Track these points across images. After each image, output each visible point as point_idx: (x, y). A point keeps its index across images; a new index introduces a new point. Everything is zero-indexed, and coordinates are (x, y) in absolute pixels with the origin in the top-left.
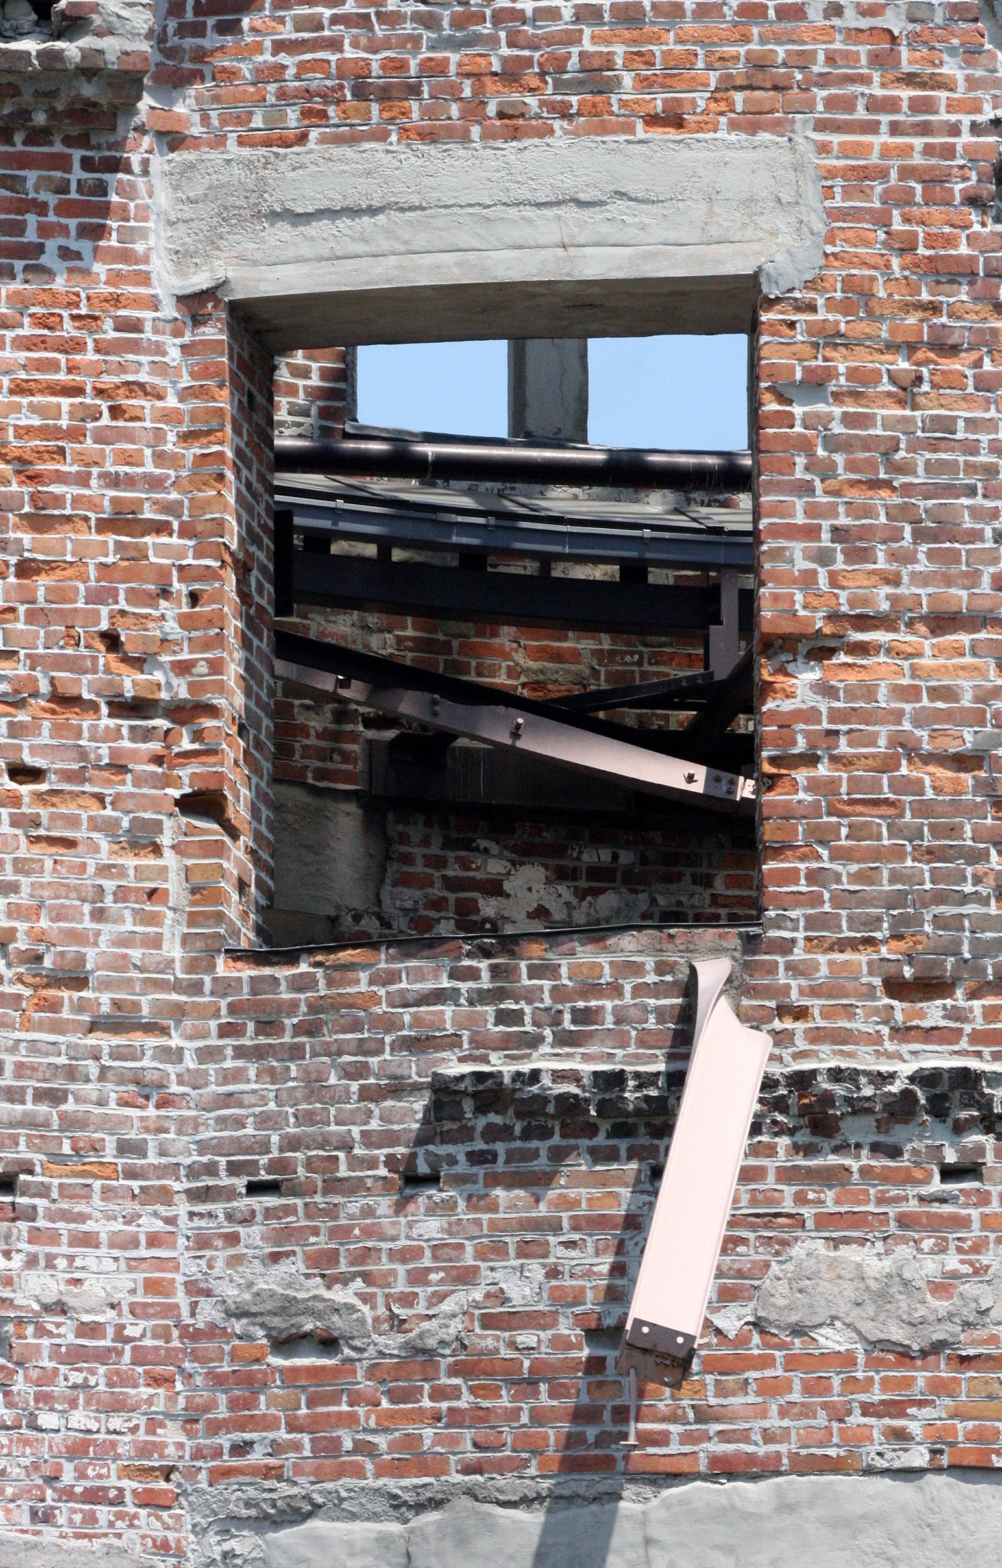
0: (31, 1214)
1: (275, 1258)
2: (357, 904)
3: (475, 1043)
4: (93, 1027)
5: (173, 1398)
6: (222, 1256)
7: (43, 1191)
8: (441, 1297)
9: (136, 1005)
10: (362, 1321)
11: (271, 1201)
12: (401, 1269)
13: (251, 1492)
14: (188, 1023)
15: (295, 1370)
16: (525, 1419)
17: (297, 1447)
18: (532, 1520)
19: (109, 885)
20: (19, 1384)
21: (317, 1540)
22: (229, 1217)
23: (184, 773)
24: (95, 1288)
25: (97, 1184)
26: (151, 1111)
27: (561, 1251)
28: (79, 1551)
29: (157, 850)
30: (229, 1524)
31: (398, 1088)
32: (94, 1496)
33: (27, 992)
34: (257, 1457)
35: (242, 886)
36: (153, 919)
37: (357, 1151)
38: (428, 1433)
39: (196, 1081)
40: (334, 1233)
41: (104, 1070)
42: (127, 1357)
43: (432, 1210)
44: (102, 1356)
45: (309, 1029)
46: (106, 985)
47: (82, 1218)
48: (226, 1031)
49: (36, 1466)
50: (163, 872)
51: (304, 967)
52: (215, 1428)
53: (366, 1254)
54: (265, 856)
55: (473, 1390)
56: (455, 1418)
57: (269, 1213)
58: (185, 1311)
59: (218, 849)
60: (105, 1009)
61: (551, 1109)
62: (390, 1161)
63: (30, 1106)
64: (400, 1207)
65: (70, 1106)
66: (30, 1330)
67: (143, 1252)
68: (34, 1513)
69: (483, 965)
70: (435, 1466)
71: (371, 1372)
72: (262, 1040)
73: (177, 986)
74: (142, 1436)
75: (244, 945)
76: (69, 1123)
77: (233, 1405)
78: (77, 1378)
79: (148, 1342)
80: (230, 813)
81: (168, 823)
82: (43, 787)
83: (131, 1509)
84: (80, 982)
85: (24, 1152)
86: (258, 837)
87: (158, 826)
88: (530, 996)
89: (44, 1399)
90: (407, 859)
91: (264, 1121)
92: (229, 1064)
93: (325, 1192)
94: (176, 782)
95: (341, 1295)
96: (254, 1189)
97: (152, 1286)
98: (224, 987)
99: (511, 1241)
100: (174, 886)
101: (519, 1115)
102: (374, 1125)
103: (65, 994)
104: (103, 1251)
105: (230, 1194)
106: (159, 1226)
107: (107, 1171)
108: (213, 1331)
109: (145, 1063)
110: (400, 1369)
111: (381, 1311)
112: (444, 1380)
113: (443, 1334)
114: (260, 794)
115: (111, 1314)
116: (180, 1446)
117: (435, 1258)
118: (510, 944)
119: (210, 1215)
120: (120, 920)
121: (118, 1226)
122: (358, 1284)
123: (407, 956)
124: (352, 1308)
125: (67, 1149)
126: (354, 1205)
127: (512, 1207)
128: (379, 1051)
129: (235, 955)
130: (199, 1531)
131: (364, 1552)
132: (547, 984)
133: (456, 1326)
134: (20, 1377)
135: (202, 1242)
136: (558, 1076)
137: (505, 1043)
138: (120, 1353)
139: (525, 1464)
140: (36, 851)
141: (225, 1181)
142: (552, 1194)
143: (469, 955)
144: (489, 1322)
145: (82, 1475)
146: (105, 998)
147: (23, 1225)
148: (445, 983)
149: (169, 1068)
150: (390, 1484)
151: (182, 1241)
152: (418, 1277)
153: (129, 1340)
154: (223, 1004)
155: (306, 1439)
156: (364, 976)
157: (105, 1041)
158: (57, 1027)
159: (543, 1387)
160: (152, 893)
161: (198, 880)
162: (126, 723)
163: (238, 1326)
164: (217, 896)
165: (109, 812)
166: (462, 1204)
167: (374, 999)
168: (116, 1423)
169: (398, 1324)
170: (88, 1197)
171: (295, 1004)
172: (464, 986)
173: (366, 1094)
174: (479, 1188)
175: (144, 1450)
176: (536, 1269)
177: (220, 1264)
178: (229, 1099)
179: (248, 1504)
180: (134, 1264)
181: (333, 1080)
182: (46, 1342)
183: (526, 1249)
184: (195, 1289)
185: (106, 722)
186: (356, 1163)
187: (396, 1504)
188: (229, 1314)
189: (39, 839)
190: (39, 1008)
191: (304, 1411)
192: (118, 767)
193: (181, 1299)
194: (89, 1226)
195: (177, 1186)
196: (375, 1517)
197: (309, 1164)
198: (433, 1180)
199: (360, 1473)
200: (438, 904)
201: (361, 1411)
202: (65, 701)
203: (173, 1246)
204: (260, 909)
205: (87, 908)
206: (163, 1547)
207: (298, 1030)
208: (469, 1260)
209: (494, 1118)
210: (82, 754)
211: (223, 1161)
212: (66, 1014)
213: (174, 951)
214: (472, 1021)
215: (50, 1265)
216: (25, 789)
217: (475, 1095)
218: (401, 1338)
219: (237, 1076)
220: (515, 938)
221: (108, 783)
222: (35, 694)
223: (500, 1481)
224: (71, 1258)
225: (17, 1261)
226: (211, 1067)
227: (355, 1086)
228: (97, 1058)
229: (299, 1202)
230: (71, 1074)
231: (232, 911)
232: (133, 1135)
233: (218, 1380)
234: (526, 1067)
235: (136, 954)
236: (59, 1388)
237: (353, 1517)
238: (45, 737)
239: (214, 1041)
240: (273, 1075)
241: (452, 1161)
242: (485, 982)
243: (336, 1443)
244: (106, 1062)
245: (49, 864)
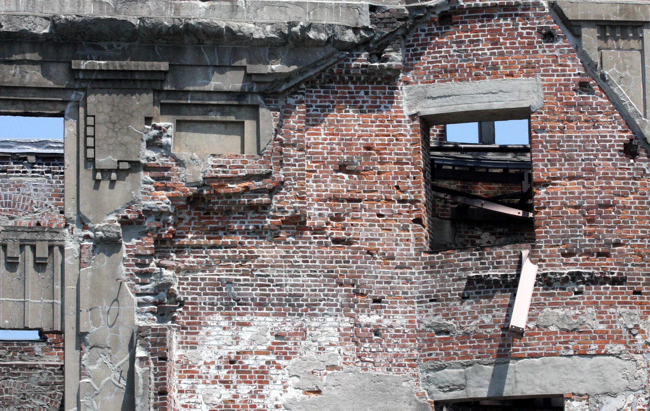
0: (384, 307)
1: (436, 315)
2: (451, 242)
3: (476, 269)
4: (396, 268)
5: (415, 344)
6: (424, 315)
7: (387, 302)
8: (470, 322)
9: (405, 263)
10: (454, 328)
11: (434, 303)
12: (462, 317)
13: (432, 364)
14: (416, 267)
15: (441, 338)
16: (489, 347)
17: (442, 354)
18: (491, 368)
19: (399, 238)
20: (383, 343)
21: (447, 373)
22: (426, 307)
23: (413, 215)
24: (398, 322)
25: (398, 301)
26: (409, 285)
27: (495, 312)
28: (397, 377)
29: (408, 231)
30: (428, 371)
31: (460, 279)
32: (400, 365)
33: (382, 261)
34: (433, 356)
35: (426, 238)
36: (408, 245)
37: (452, 292)
38: (469, 350)
39: (418, 278)
40: (448, 309)
41: (399, 277)
42: (406, 336)
43: (468, 304)
44: (400, 336)
45: (441, 267)
46: (399, 259)
47: (395, 308)
48: (424, 268)
49: (387, 359)
50: (410, 235)
51: (440, 254)
52: (424, 350)
53: (455, 314)
54: (431, 231)
55: (478, 341)
56: (474, 347)
57: (434, 306)
58: (417, 326)
59: (421, 230)
60: (399, 264)
61: (492, 282)
62: (459, 294)
63: (384, 285)
64: (461, 304)
65: (392, 285)
66: (385, 331)
67: (408, 315)
68: (387, 369)
69: (477, 253)
70: (470, 357)
71: (457, 338)
72: (432, 270)
73: (414, 259)
74: (409, 353)
75: (427, 250)
76: (392, 288)
77: (428, 346)
78: (395, 341)
79: (410, 333)
80: (423, 223)
81: (410, 225)
82: (384, 218)
83: (407, 368)
84: (393, 259)
85: (383, 294)
86: (429, 227)
87: (408, 226)
88: (487, 259)
89: (389, 346)
90: (460, 232)
91: (433, 287)
92: (425, 275)
93: (446, 301)
94: (412, 217)
95: (450, 322)
96: (431, 301)
97: (410, 322)
98: (423, 259)
99: (485, 310)
100: (412, 238)
101: (486, 284)
102: (456, 287)
103: (390, 261)
104: (400, 314)
105: (426, 302)
106: (411, 309)
107: (400, 298)
108: (423, 331)
109: (407, 275)
110: (463, 337)
111: (458, 325)
112: (472, 339)
113: (471, 330)
114: (429, 218)
115: (402, 328)
116: (417, 355)
117: (469, 314)
118: (483, 248)
119: (422, 306)
120: (401, 246)
121: (403, 309)
122: (453, 320)
123: (461, 251)
124: (452, 325)
125: (392, 294)
126: (452, 304)
127: (485, 303)
128: (456, 271)
129: (426, 252)
130: (422, 372)
131: (456, 375)
132: (491, 256)
133: (474, 328)
134: (383, 341)
135: (420, 312)
136: (494, 275)
137: (482, 269)
138: (404, 336)
139: (489, 356)
140: (383, 232)
141: (425, 299)
142: (493, 300)
143: (474, 251)
144: (481, 327)
145: (397, 361)
146: (399, 262)
147: (383, 310)
148: (469, 257)
149: (412, 276)
150: (461, 361)
151: (416, 312)
152: (466, 318)
153: (406, 333)
154: (423, 262)
155: (443, 352)
156: (452, 256)
157: (399, 271)
158: (389, 268)
159: (492, 340)
160: (408, 240)
161: (417, 237)
162: (401, 205)
163: (428, 329)
164: (421, 240)
165: (398, 223)
166: (474, 303)
167: (455, 260)
168: (404, 350)
169: (462, 328)
170: (396, 303)
171: (438, 262)
172: (473, 257)
173: (454, 280)
174: (478, 299)
175: (410, 355)
176: (490, 316)
177: (424, 317)
178: (425, 282)
179: (432, 366)
180: (406, 317)
181: (446, 278)
182: (389, 334)
183: (488, 312)
184: (419, 322)
185: (397, 204)
186: (452, 295)
187: (463, 366)
188: (427, 327)
189: (384, 229)
190: (385, 264)
191: (443, 347)
192: (400, 214)
193: (416, 324)
194: (397, 309)
195: (415, 301)
196: (458, 368)
197: (442, 295)
198: (468, 298)
199: (454, 359)
200: (467, 241)
201: (455, 346)
202: (388, 200)
203: (414, 313)
204: (430, 243)
205: (394, 243)
206: (414, 375)
207: (439, 267)
208: (476, 314)
209: (481, 285)
210: (392, 211)
211: (424, 295)
212: (390, 265)
213: (413, 252)
214: (475, 265)
215: (389, 318)
216: (380, 219)
217: (476, 280)
218: (462, 331)
219: (427, 277)
220: (484, 247)
221: (398, 217)
222: (382, 199)
223: (484, 360)
224: (393, 316)
225: (382, 317)
226: (421, 276)
227: (451, 279)
228: (397, 274)
229: (440, 303)
230: (392, 278)
231: (424, 243)
232: (405, 290)
233: (425, 341)
234: (487, 274)
235: (405, 253)
236: (392, 343)
237: (454, 368)
238: (384, 208)
239: (421, 270)
240: (434, 277)
241: (472, 294)
242: (478, 256)
243: (450, 353)
244: (399, 275)
245: (386, 234)
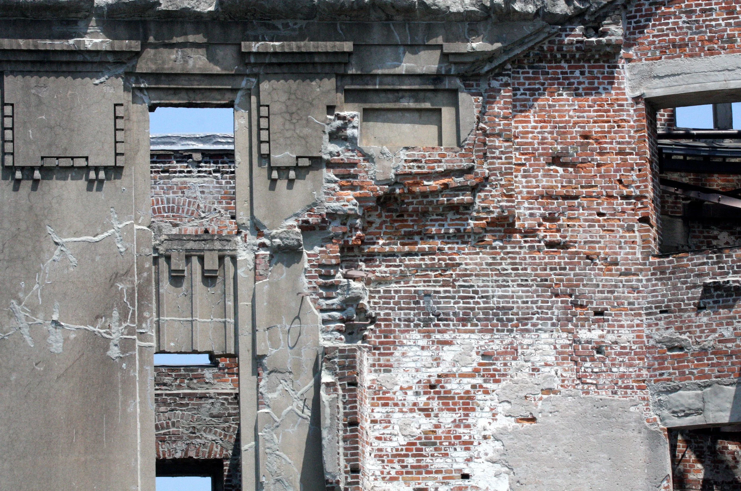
0: (608, 320)
1: (667, 328)
2: (683, 243)
3: (713, 274)
4: (620, 275)
5: (644, 363)
6: (654, 328)
7: (610, 315)
8: (708, 336)
9: (631, 269)
10: (689, 343)
11: (665, 315)
12: (698, 330)
13: (664, 385)
14: (643, 273)
15: (673, 355)
16: (730, 364)
17: (675, 373)
18: (733, 389)
19: (623, 240)
20: (607, 362)
21: (681, 396)
22: (656, 319)
23: (639, 213)
24: (624, 338)
25: (623, 313)
26: (636, 295)
27: (737, 324)
28: (624, 401)
29: (634, 232)
30: (659, 393)
31: (695, 286)
32: (627, 387)
33: (604, 267)
34: (665, 376)
35: (655, 239)
36: (634, 248)
37: (686, 302)
38: (706, 369)
39: (646, 287)
40: (682, 322)
41: (624, 285)
42: (633, 354)
43: (705, 315)
44: (627, 354)
45: (673, 273)
46: (623, 265)
47: (620, 321)
48: (652, 274)
49: (612, 381)
50: (635, 237)
51: (671, 258)
52: (655, 370)
53: (689, 327)
54: (660, 232)
55: (717, 358)
56: (713, 365)
57: (665, 318)
58: (646, 342)
59: (649, 231)
60: (623, 270)
61: (732, 290)
62: (694, 304)
63: (606, 294)
64: (697, 315)
65: (616, 294)
66: (609, 348)
67: (635, 328)
68: (612, 392)
69: (714, 256)
70: (708, 376)
71: (692, 355)
72: (661, 276)
73: (640, 264)
74: (637, 372)
75: (656, 253)
76: (616, 298)
77: (659, 364)
78: (621, 359)
79: (638, 350)
80: (651, 222)
81: (636, 225)
82: (606, 218)
83: (636, 390)
84: (617, 264)
85: (605, 306)
86: (658, 227)
87: (633, 226)
88: (726, 262)
89: (613, 365)
90: (694, 232)
91: (663, 296)
92: (654, 282)
93: (679, 312)
94: (637, 215)
95: (684, 337)
96: (661, 312)
97: (638, 337)
98: (651, 264)
99: (724, 322)
100: (638, 240)
101: (725, 291)
102: (690, 295)
103: (613, 267)
104: (626, 329)
105: (656, 313)
106: (639, 322)
107: (626, 309)
108: (653, 347)
109: (633, 283)
110: (699, 354)
111: (694, 340)
112: (710, 356)
113: (709, 345)
114: (658, 217)
115: (628, 344)
116: (647, 375)
117: (706, 327)
118: (720, 250)
119: (651, 319)
120: (626, 249)
121: (629, 322)
122: (688, 334)
123: (695, 254)
124: (686, 340)
125: (616, 304)
126: (686, 315)
127: (724, 314)
128: (690, 277)
129: (654, 256)
130: (652, 395)
131: (693, 398)
132: (730, 259)
133: (712, 343)
134: (607, 360)
135: (649, 325)
136: (734, 282)
137: (720, 274)
138: (631, 353)
139: (730, 375)
140: (604, 233)
141: (654, 310)
142: (734, 310)
143: (711, 253)
144: (720, 342)
145: (623, 382)
146: (623, 268)
147: (606, 323)
148: (705, 260)
149: (640, 284)
150: (698, 381)
151: (644, 326)
152: (702, 332)
153: (633, 350)
154: (652, 268)
155: (677, 372)
156: (685, 260)
157: (623, 278)
158: (612, 275)
159: (734, 357)
160: (633, 242)
161: (644, 238)
162: (625, 201)
163: (659, 345)
164: (649, 242)
165: (622, 223)
166: (712, 314)
167: (688, 265)
168: (631, 370)
169: (698, 343)
170: (621, 316)
171: (669, 267)
172: (710, 261)
173: (687, 288)
174: (716, 309)
175: (638, 376)
176: (731, 328)
177: (654, 331)
178: (654, 291)
179: (664, 388)
180: (633, 332)
181: (679, 285)
182: (613, 351)
183: (728, 324)
184: (648, 337)
185: (620, 201)
186: (686, 305)
187: (700, 387)
188: (657, 342)
189: (605, 230)
190: (607, 271)
191: (676, 365)
192: (623, 212)
193: (645, 339)
194: (622, 323)
195: (643, 312)
196: (695, 390)
197: (674, 306)
198: (704, 308)
199: (690, 379)
200: (702, 242)
201: (690, 364)
202: (610, 196)
203: (642, 327)
204: (660, 245)
205: (617, 246)
206: (644, 399)
207: (670, 273)
208: (714, 327)
209: (719, 293)
210: (614, 209)
211: (653, 306)
212: (614, 272)
213: (639, 256)
214: (712, 269)
215: (613, 332)
216: (601, 218)
217: (714, 287)
218: (699, 346)
219: (656, 285)
220: (722, 249)
221: (621, 216)
222: (602, 195)
223: (725, 380)
224: (618, 331)
225: (605, 332)
226: (650, 283)
227: (684, 286)
228: (622, 282)
229: (672, 315)
230: (616, 286)
231: (653, 246)
232: (631, 300)
233: (655, 358)
234: (726, 280)
235: (630, 257)
236: (617, 362)
237: (689, 390)
238: (605, 206)
239: (650, 277)
240: (665, 285)
241: (709, 303)
242: (715, 260)
243: (684, 372)
244: (624, 283)
245: (608, 236)
